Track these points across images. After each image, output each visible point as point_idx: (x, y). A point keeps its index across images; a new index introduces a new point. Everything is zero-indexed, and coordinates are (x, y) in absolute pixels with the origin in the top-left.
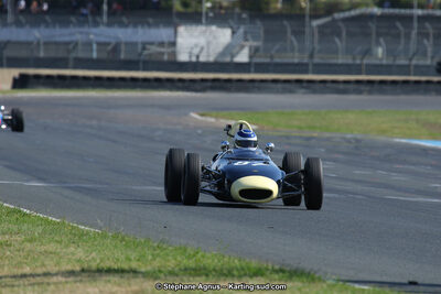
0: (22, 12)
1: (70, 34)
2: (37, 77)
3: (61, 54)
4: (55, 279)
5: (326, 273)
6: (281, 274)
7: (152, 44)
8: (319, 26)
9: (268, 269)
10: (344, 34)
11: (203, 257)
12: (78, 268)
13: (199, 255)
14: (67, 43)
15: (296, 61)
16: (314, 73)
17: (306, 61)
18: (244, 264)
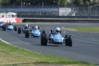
0: (24, 5)
1: (35, 10)
2: (28, 20)
3: (33, 14)
4: (31, 64)
5: (92, 63)
6: (81, 63)
7: (53, 12)
8: (91, 8)
9: (78, 62)
10: (97, 9)
11: (64, 59)
12: (36, 62)
13: (63, 59)
14: (35, 12)
15: (86, 16)
16: (90, 18)
17: (88, 16)
18: (73, 61)
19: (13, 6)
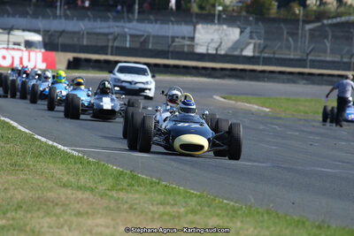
1: (109, 27)
8: (310, 30)
10: (330, 36)
19: (28, 9)
